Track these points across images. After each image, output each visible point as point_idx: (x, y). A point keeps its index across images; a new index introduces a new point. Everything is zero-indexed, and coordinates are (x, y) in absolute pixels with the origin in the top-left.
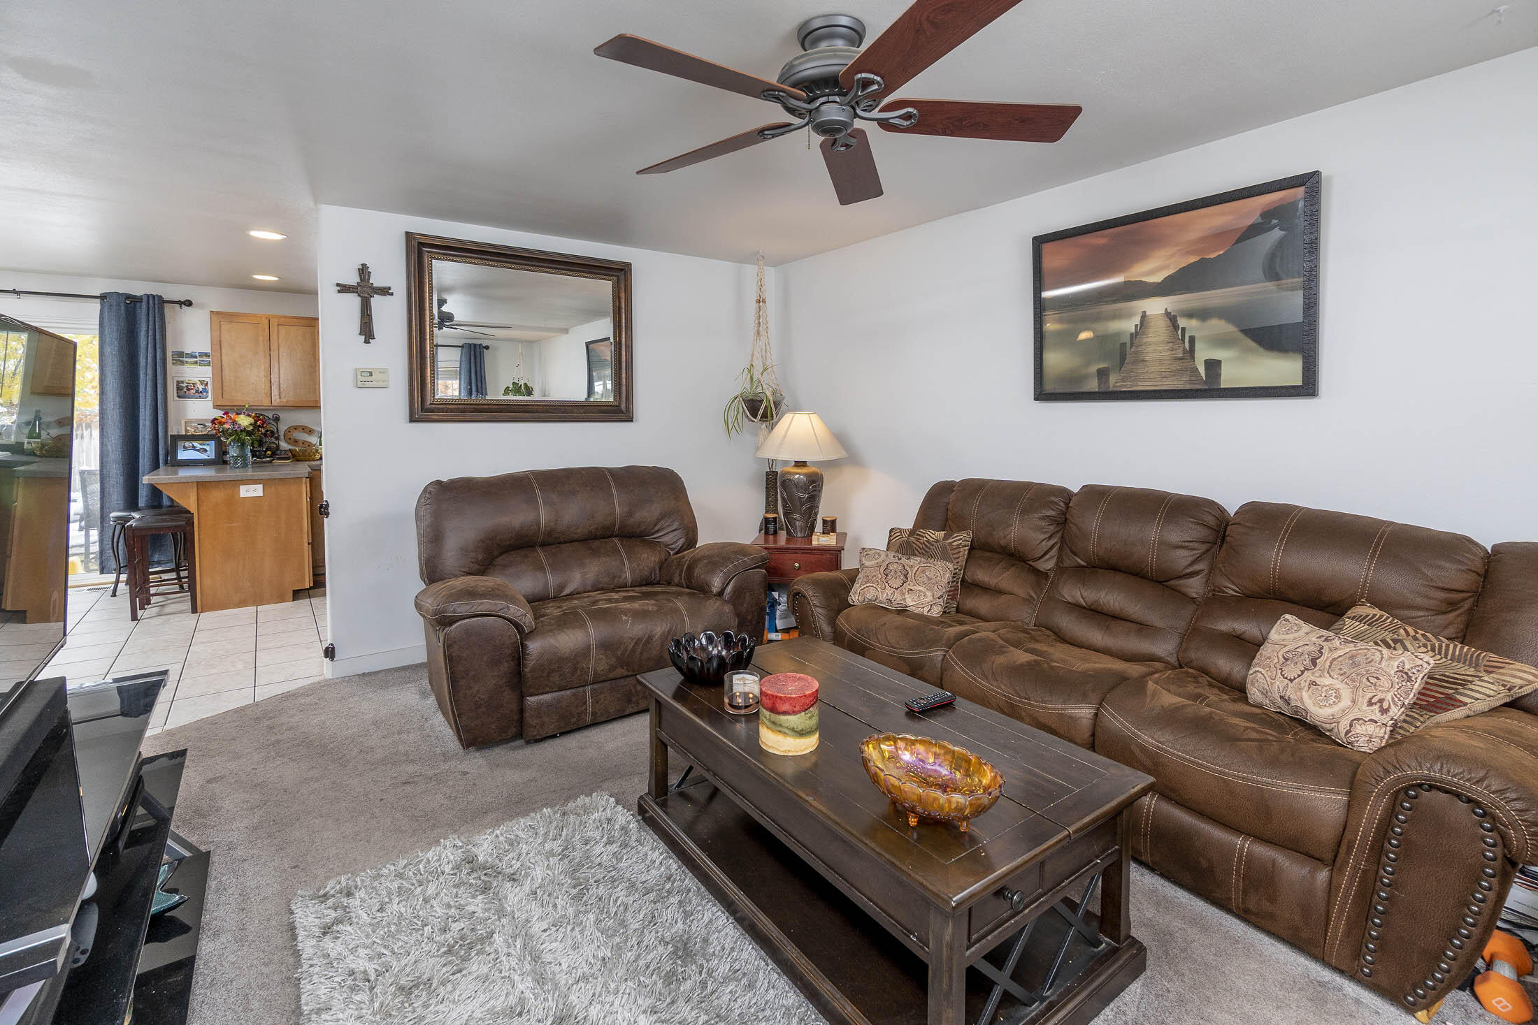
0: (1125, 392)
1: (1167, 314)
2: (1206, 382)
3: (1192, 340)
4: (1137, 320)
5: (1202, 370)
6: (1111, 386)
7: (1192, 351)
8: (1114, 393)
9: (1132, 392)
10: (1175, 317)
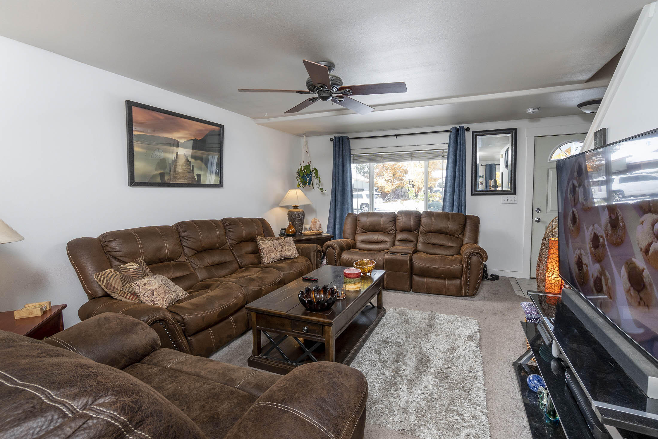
0: (171, 183)
1: (185, 155)
2: (197, 182)
3: (193, 166)
4: (175, 155)
5: (196, 177)
6: (166, 181)
7: (193, 170)
8: (166, 183)
9: (175, 184)
10: (187, 157)
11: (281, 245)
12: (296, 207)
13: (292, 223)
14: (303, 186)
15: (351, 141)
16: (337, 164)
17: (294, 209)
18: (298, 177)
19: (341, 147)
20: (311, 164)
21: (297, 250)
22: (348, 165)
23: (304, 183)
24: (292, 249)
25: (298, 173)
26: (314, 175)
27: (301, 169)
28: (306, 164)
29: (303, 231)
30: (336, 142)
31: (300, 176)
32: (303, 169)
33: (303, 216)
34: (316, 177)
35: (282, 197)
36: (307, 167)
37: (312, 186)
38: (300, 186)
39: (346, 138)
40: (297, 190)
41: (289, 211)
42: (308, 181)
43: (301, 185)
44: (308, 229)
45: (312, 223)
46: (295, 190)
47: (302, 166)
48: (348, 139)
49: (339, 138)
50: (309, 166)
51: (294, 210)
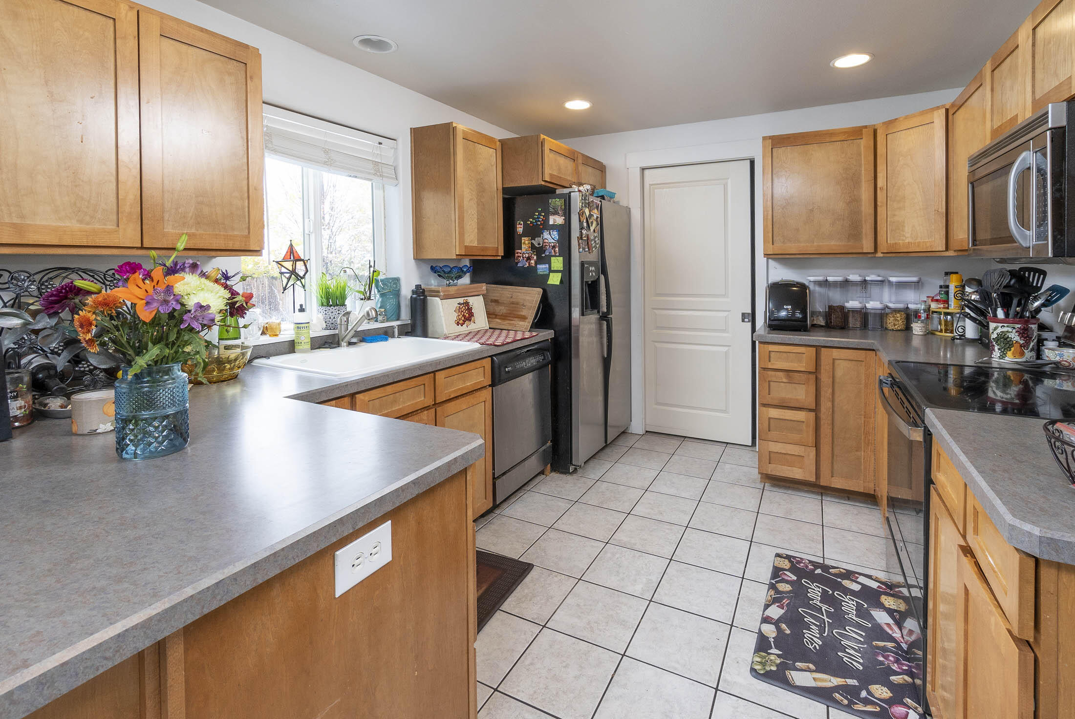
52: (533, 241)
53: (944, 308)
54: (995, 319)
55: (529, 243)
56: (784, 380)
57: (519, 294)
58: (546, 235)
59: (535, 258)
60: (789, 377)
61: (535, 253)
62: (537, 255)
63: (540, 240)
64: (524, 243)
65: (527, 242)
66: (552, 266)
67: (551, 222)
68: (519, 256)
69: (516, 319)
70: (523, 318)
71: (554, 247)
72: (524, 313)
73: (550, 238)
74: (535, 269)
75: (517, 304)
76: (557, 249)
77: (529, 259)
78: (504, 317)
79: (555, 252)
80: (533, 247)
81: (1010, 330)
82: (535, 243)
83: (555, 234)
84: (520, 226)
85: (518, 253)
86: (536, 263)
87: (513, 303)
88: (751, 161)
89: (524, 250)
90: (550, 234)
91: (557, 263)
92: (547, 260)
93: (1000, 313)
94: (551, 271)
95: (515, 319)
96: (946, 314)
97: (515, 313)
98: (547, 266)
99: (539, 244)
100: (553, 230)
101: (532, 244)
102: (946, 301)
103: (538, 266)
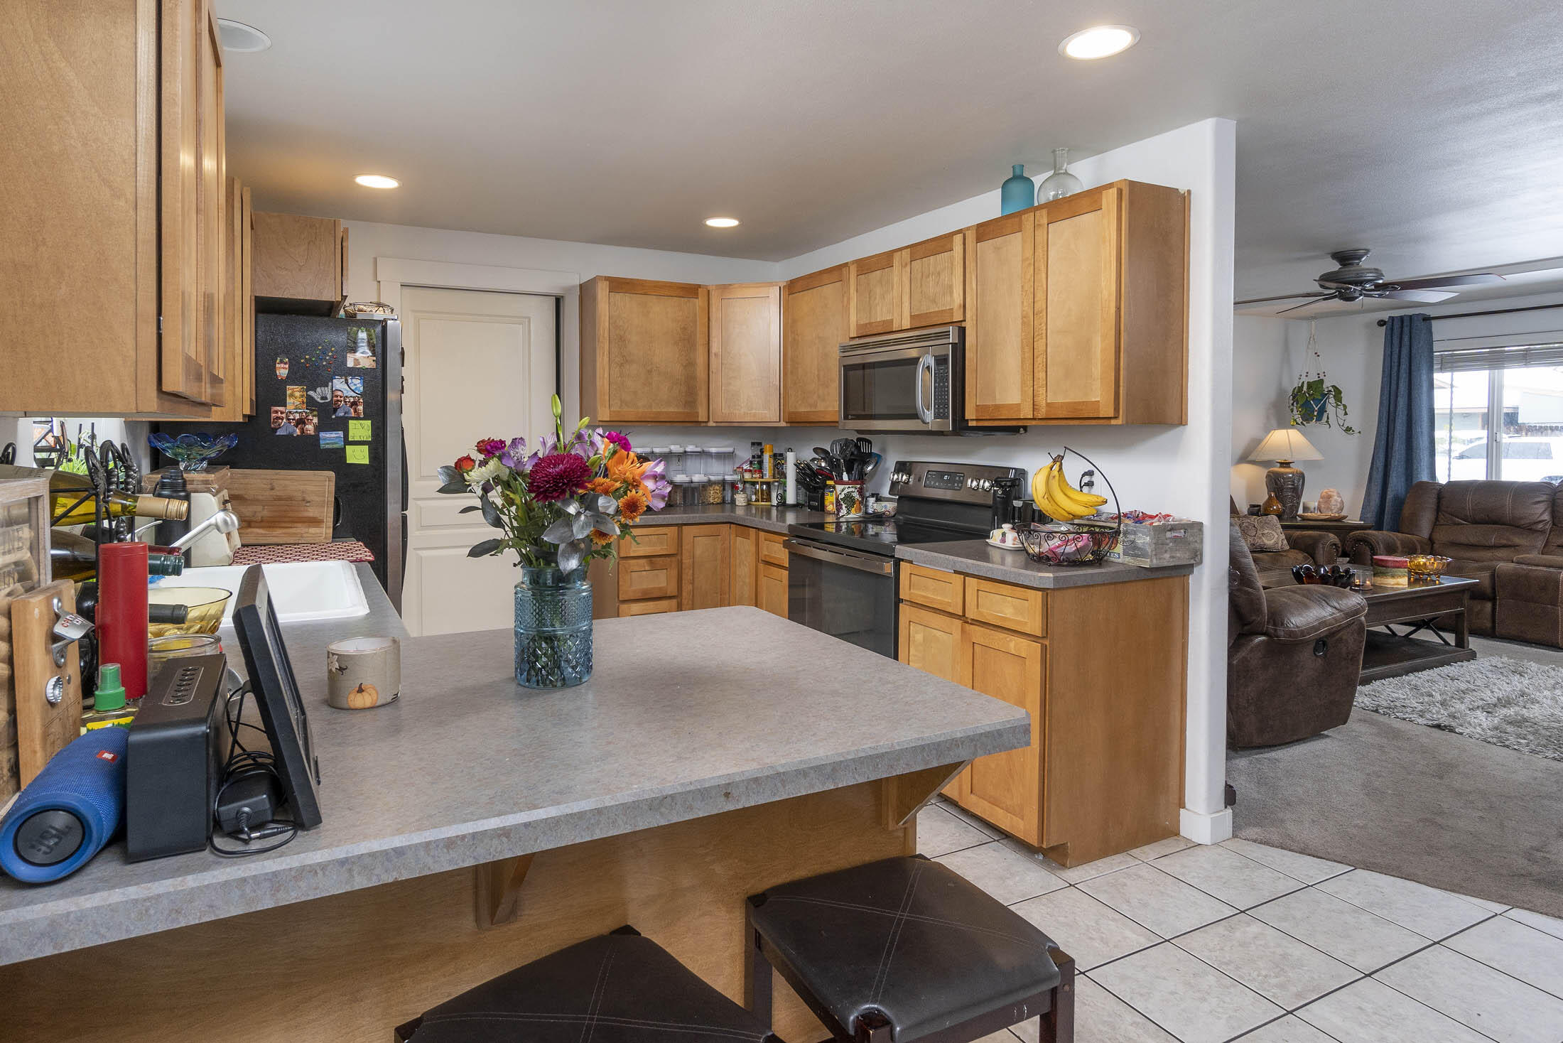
11: (1254, 526)
12: (1285, 464)
13: (1276, 495)
14: (1305, 423)
15: (1436, 325)
16: (1394, 375)
17: (1281, 467)
18: (1293, 404)
19: (1406, 339)
20: (1324, 378)
21: (1286, 538)
22: (1424, 377)
23: (1307, 417)
24: (1276, 536)
25: (1294, 396)
26: (1332, 400)
27: (1301, 388)
28: (1313, 378)
29: (1300, 512)
30: (1392, 329)
31: (1297, 404)
32: (1305, 389)
33: (1301, 483)
34: (1338, 405)
35: (1256, 443)
36: (1316, 385)
37: (1327, 422)
38: (1297, 423)
39: (1421, 319)
40: (1291, 431)
41: (1269, 472)
42: (1316, 413)
43: (1299, 421)
44: (1312, 510)
45: (1322, 498)
46: (1284, 431)
47: (1303, 382)
48: (1427, 319)
49: (1402, 318)
50: (1322, 381)
51: (1282, 470)
52: (311, 393)
53: (760, 478)
54: (841, 482)
55: (302, 396)
56: (647, 568)
57: (287, 482)
58: (338, 383)
59: (315, 420)
60: (651, 563)
61: (315, 413)
62: (319, 416)
63: (327, 392)
64: (292, 395)
65: (297, 394)
66: (351, 434)
67: (350, 364)
68: (278, 418)
69: (299, 525)
70: (315, 522)
71: (354, 404)
72: (311, 512)
73: (346, 389)
74: (316, 438)
75: (290, 498)
76: (361, 408)
77: (301, 422)
78: (270, 523)
79: (355, 411)
80: (310, 402)
81: (853, 490)
82: (316, 395)
83: (357, 383)
84: (282, 365)
85: (277, 412)
86: (319, 428)
87: (280, 499)
88: (556, 299)
89: (290, 407)
90: (347, 383)
91: (361, 429)
92: (342, 425)
93: (845, 477)
94: (347, 442)
95: (296, 525)
96: (762, 483)
97: (291, 514)
98: (341, 434)
99: (322, 398)
100: (353, 377)
101: (309, 397)
102: (760, 470)
103: (322, 435)
